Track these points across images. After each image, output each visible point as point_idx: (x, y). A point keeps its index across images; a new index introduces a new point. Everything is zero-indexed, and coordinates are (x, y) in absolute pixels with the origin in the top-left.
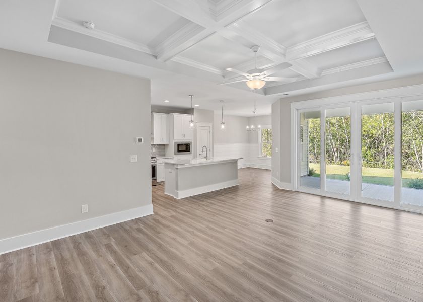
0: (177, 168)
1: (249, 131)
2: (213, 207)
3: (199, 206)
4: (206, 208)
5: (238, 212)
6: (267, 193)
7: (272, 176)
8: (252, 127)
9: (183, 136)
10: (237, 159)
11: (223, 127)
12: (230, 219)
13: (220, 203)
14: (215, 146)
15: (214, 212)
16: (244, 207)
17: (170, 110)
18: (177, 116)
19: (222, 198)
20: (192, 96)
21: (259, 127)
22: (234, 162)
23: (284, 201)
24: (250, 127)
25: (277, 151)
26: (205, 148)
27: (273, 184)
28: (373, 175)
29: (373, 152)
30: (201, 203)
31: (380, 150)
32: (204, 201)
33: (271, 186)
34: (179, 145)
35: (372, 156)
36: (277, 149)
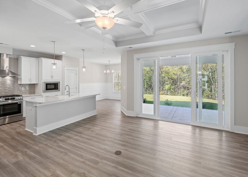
0: (36, 107)
1: (106, 74)
2: (69, 141)
3: (55, 142)
4: (61, 144)
5: (91, 145)
6: (117, 120)
7: (121, 105)
8: (108, 71)
9: (52, 77)
10: (96, 95)
11: (84, 70)
12: (82, 157)
13: (77, 135)
14: (80, 85)
15: (67, 149)
16: (98, 138)
17: (38, 55)
18: (45, 61)
19: (80, 129)
20: (54, 42)
21: (113, 71)
22: (94, 97)
23: (130, 128)
24: (106, 71)
25: (125, 88)
26: (67, 87)
27: (122, 112)
28: (175, 101)
29: (173, 87)
30: (59, 138)
31: (176, 86)
32: (61, 135)
33: (120, 113)
34: (47, 84)
35: (173, 89)
36: (124, 87)
